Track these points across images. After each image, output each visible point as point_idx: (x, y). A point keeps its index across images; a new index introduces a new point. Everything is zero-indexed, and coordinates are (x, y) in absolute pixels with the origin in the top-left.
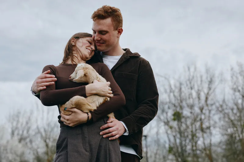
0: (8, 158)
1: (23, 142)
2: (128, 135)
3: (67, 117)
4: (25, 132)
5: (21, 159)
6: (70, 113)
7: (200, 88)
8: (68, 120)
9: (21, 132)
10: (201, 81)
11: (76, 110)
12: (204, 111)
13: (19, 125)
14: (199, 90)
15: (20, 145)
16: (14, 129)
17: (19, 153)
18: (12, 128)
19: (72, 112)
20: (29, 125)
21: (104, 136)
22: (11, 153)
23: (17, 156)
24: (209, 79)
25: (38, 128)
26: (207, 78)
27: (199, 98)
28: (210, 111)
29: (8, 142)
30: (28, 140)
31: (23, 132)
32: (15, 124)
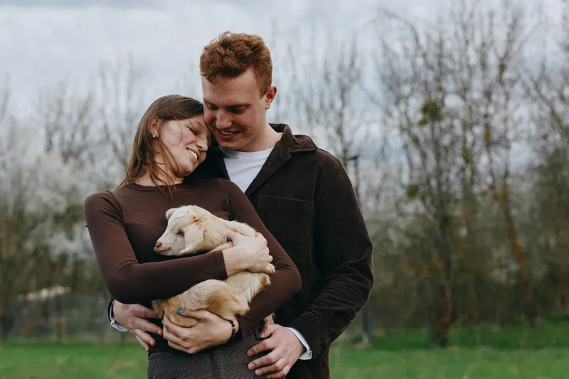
0: (40, 198)
1: (72, 161)
2: (310, 358)
3: (185, 333)
4: (78, 137)
5: (69, 200)
6: (194, 322)
7: (488, 41)
8: (185, 339)
9: (68, 137)
10: (491, 24)
11: (206, 315)
12: (494, 97)
13: (64, 121)
14: (484, 45)
15: (67, 170)
16: (52, 128)
17: (65, 187)
18: (47, 126)
19: (198, 320)
20: (86, 121)
21: (257, 372)
22: (47, 186)
23: (62, 194)
24: (510, 20)
25: (106, 128)
26: (505, 18)
27: (484, 65)
28: (508, 98)
29: (39, 161)
30: (84, 156)
31: (73, 136)
32: (53, 117)
